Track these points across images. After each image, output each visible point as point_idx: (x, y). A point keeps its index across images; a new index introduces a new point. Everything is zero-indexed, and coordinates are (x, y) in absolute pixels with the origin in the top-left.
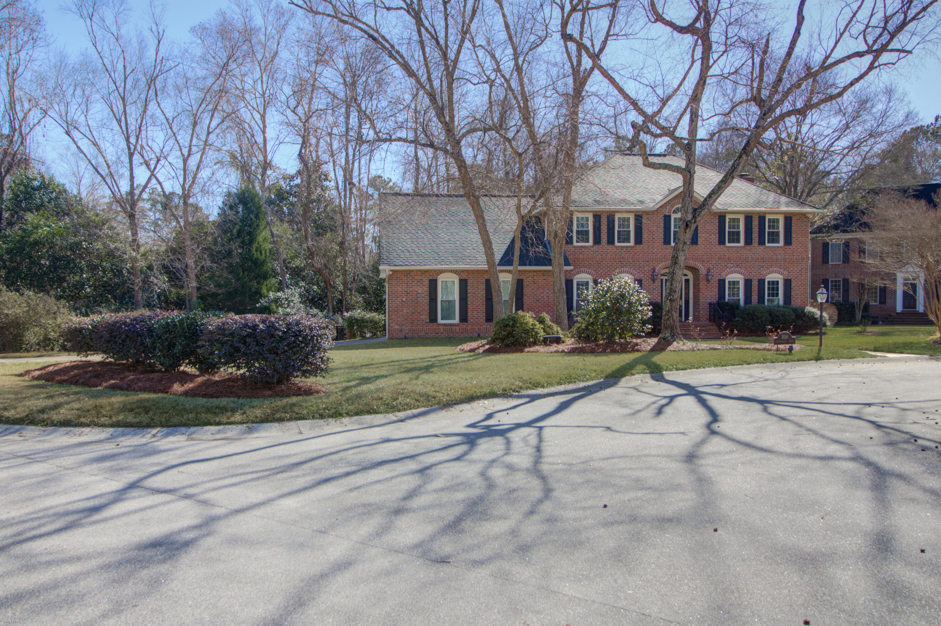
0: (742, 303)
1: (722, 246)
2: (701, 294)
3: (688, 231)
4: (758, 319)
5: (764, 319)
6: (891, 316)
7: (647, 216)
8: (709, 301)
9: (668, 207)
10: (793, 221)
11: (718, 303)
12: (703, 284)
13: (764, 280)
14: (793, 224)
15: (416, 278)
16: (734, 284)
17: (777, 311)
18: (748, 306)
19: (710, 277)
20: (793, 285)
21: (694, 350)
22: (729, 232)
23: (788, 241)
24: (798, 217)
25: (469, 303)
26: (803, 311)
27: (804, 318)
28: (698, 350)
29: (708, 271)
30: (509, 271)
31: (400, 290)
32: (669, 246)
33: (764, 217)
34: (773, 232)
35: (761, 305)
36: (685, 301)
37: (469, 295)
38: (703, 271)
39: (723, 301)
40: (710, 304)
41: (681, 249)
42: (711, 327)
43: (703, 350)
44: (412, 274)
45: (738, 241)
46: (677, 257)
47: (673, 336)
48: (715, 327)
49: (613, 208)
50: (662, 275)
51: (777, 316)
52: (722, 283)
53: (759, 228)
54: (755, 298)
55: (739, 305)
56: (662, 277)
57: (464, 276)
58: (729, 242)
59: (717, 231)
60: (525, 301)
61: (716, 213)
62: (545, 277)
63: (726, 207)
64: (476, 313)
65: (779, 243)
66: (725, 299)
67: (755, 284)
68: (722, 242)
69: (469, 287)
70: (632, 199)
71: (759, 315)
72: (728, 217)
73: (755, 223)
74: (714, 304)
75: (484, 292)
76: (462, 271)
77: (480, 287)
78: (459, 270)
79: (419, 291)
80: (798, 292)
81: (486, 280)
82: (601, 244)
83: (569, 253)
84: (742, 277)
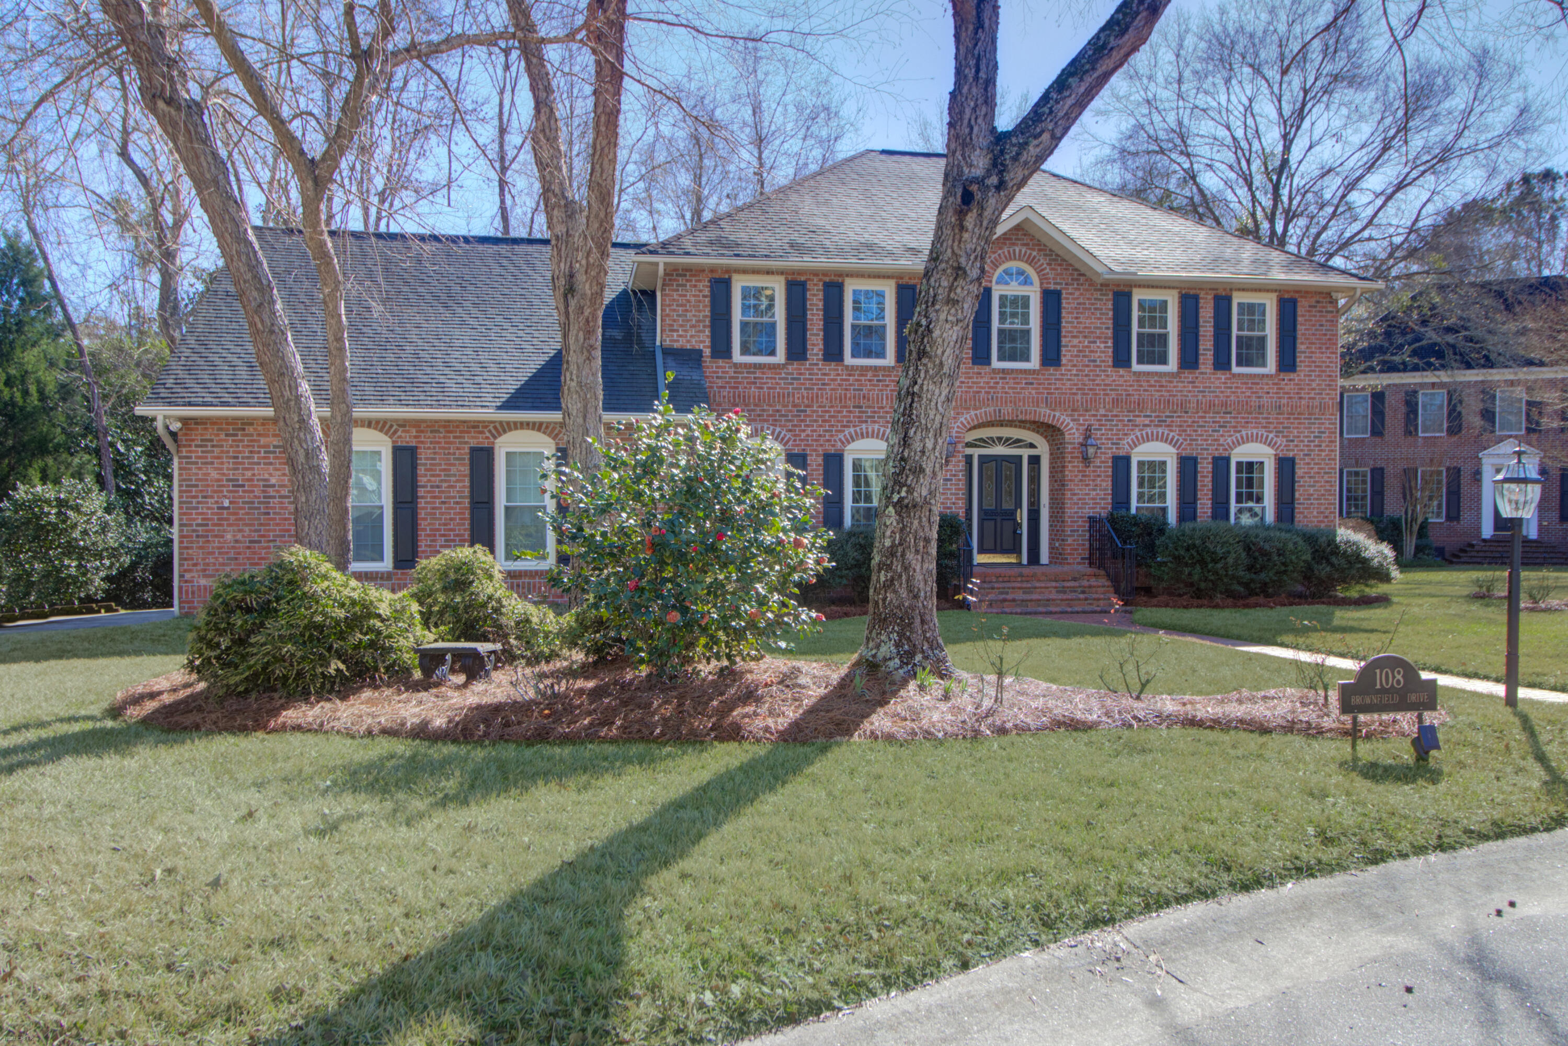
0: (1172, 517)
1: (1122, 371)
2: (1068, 494)
3: (970, 220)
4: (1215, 561)
5: (1230, 560)
6: (1472, 546)
8: (1088, 512)
10: (1300, 311)
11: (1112, 519)
12: (1073, 469)
13: (1228, 460)
14: (1300, 319)
15: (263, 441)
16: (1155, 468)
17: (1266, 540)
18: (1188, 526)
19: (1091, 451)
20: (1299, 472)
21: (977, 734)
22: (1139, 335)
23: (1287, 362)
24: (1313, 301)
25: (422, 514)
26: (1331, 542)
27: (1334, 559)
28: (1002, 731)
29: (1088, 433)
30: (538, 427)
31: (214, 474)
32: (987, 369)
33: (1229, 299)
34: (1250, 338)
35: (1222, 524)
36: (1029, 511)
37: (421, 492)
38: (1073, 434)
39: (1123, 512)
40: (1092, 520)
41: (942, 294)
42: (1093, 582)
43: (1022, 729)
44: (249, 430)
45: (1163, 360)
46: (929, 330)
47: (907, 657)
48: (1104, 581)
49: (836, 263)
50: (969, 445)
51: (1265, 553)
52: (1121, 464)
53: (1217, 326)
54: (1204, 505)
55: (1165, 523)
56: (969, 451)
57: (407, 439)
58: (1140, 361)
59: (1110, 333)
61: (1105, 285)
63: (1132, 270)
65: (1264, 365)
66: (1128, 509)
67: (1205, 468)
68: (1121, 359)
69: (421, 470)
70: (889, 244)
71: (1220, 551)
72: (1138, 296)
73: (1207, 313)
74: (1101, 520)
75: (467, 484)
76: (404, 424)
77: (453, 470)
78: (396, 420)
79: (273, 481)
80: (1311, 490)
81: (473, 450)
82: (806, 359)
83: (720, 382)
84: (1174, 451)
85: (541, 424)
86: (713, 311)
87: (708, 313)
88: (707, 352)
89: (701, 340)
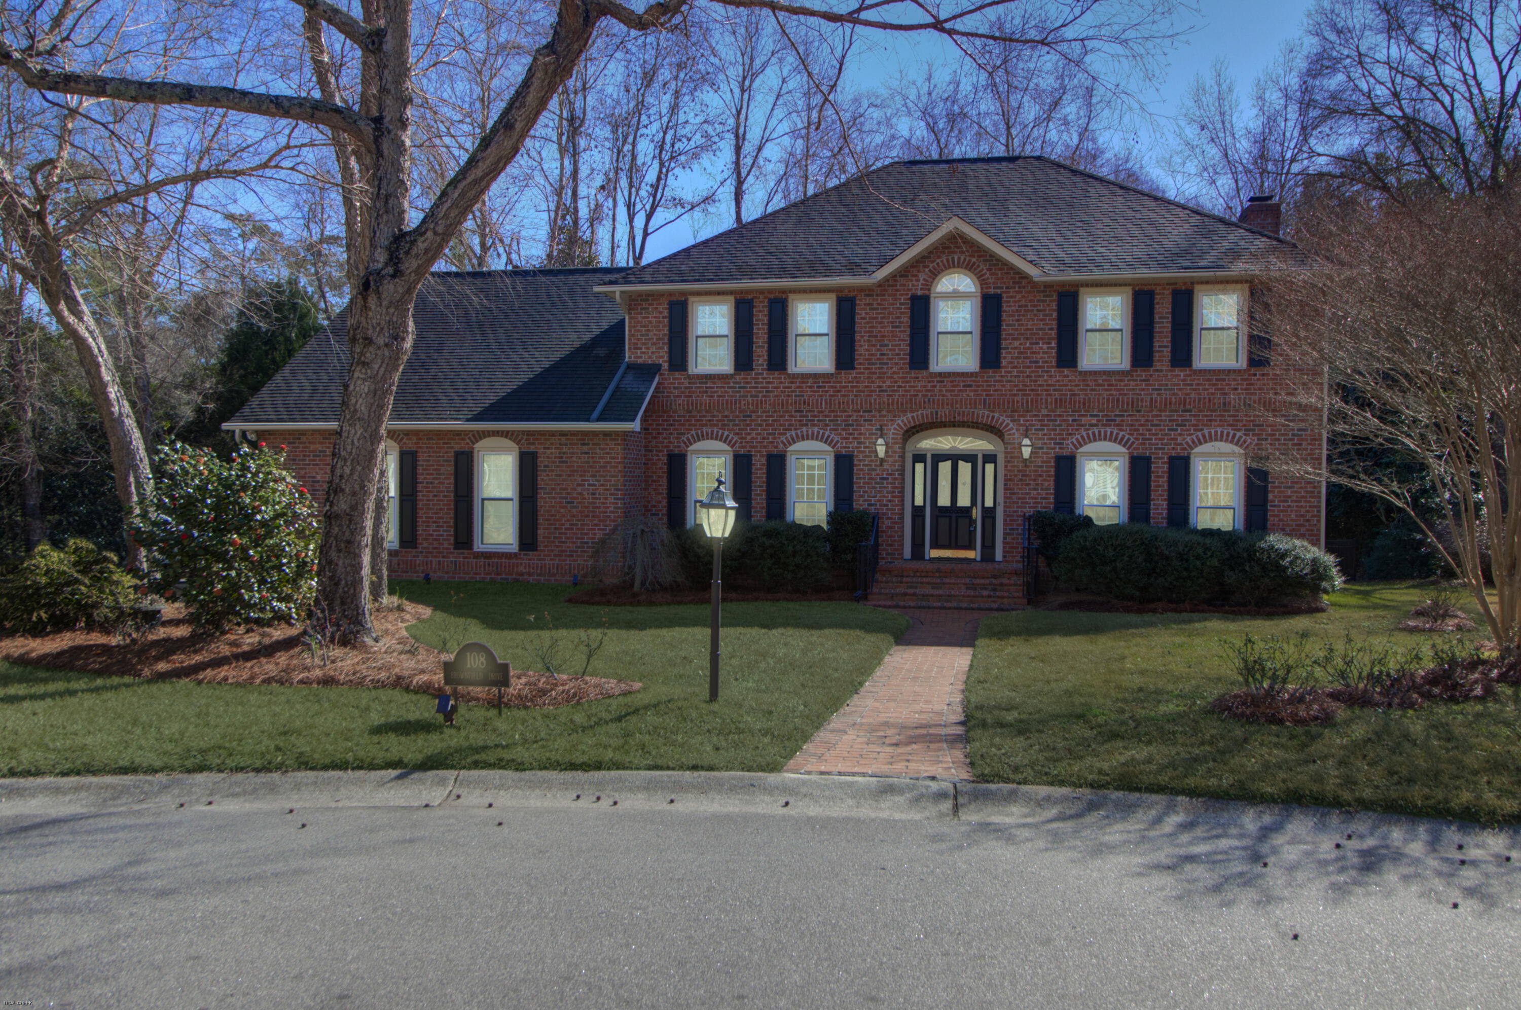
0: (1122, 518)
1: (1066, 371)
2: (1007, 493)
7: (868, 300)
8: (1028, 513)
9: (922, 276)
11: (1054, 518)
12: (1012, 468)
13: (1186, 459)
15: (312, 447)
18: (1139, 526)
23: (1260, 357)
25: (420, 505)
29: (1029, 434)
30: (506, 434)
32: (925, 373)
33: (1189, 294)
36: (984, 509)
37: (420, 487)
38: (1013, 434)
39: (1066, 513)
40: (1032, 519)
44: (304, 439)
45: (1114, 358)
52: (1065, 466)
53: (1174, 323)
54: (1159, 505)
55: (1115, 524)
56: (922, 450)
57: (410, 445)
58: (1087, 361)
59: (1053, 333)
60: (540, 503)
61: (1049, 287)
62: (585, 449)
64: (433, 527)
65: (1231, 360)
66: (1073, 509)
67: (1160, 468)
68: (1065, 360)
69: (420, 470)
72: (1086, 295)
73: (1163, 309)
75: (452, 481)
76: (408, 433)
77: (443, 469)
78: (402, 430)
79: (319, 478)
80: (1289, 492)
81: (458, 455)
82: (752, 369)
83: (676, 392)
84: (1124, 450)
85: (508, 432)
86: (670, 330)
87: (666, 332)
88: (666, 366)
89: (660, 355)
